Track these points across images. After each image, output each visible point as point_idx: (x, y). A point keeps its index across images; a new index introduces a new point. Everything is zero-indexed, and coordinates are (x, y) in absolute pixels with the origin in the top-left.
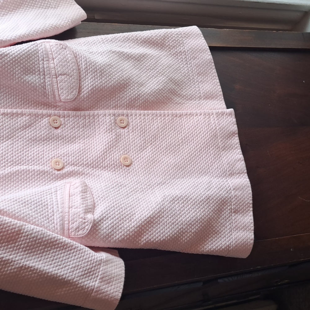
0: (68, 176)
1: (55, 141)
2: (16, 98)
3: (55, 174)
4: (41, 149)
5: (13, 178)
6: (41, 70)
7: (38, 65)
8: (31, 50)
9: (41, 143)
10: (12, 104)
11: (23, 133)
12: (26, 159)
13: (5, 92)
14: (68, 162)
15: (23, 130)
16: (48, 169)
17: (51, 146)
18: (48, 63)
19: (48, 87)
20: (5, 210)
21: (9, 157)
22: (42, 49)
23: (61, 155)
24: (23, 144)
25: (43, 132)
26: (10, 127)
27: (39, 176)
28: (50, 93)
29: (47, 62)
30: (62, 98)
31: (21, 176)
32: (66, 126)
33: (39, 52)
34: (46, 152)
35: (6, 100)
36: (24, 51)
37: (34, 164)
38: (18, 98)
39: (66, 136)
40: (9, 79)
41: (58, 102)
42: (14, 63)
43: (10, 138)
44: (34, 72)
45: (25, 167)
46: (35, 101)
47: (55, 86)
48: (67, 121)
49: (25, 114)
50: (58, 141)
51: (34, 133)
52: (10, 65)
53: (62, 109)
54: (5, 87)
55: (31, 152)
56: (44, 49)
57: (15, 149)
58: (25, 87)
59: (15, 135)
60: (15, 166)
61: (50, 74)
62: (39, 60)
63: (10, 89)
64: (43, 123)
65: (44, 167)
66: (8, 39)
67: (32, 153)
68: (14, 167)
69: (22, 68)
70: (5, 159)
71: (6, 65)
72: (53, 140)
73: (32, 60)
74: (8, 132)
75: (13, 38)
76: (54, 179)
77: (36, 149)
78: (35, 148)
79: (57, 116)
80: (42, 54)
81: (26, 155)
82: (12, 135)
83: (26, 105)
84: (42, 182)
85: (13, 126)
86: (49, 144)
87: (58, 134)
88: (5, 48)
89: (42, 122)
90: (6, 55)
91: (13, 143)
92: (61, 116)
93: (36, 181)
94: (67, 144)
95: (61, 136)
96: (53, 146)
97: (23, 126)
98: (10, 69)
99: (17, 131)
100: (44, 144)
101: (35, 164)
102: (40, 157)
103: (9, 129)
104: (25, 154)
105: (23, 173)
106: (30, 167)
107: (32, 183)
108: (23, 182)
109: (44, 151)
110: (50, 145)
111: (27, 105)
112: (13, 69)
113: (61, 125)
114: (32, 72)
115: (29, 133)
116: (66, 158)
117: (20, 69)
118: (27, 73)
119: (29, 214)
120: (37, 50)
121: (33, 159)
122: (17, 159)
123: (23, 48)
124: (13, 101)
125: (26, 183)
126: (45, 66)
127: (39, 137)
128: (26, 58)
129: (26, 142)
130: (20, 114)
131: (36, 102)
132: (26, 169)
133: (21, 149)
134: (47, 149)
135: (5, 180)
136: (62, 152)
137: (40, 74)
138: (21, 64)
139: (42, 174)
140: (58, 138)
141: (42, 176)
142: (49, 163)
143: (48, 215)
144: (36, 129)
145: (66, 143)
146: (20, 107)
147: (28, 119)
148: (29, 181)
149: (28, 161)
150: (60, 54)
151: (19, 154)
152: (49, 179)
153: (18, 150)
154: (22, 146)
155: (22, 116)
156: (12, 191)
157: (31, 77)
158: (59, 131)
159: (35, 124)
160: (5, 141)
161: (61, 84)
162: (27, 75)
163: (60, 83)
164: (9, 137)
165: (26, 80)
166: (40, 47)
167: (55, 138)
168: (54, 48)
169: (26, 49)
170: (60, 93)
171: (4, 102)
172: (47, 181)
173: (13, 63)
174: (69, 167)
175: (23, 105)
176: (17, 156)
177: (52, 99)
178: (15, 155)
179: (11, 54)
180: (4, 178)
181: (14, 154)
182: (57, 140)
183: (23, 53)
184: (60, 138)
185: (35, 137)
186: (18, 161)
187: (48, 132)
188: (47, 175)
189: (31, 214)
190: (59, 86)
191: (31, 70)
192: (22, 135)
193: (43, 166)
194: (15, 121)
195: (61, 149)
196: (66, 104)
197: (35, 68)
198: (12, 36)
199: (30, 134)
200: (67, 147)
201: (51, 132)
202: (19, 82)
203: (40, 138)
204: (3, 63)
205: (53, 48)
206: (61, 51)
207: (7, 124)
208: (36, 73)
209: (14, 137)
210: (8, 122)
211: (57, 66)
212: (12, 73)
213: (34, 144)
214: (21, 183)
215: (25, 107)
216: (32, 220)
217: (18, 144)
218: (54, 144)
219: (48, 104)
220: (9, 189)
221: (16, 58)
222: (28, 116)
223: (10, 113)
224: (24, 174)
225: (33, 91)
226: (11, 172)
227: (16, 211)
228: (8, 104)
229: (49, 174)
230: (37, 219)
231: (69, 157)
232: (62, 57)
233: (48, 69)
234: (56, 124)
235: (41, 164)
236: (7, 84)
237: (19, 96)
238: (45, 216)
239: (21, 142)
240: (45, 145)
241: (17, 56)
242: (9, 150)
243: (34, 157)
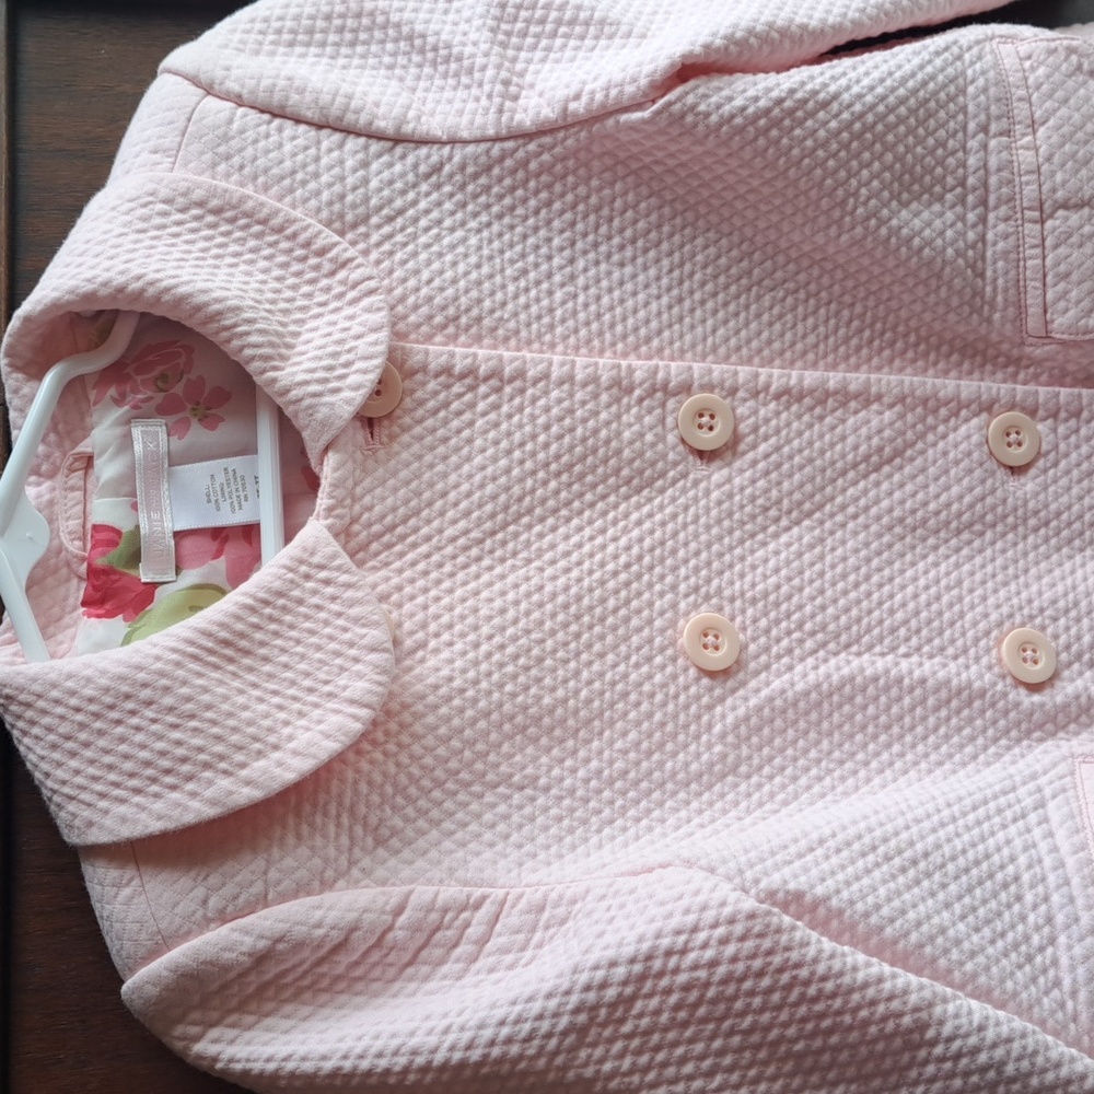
0: (1076, 720)
1: (1010, 536)
2: (837, 314)
3: (1017, 705)
4: (948, 574)
5: (831, 715)
6: (971, 181)
7: (960, 154)
8: (932, 77)
9: (947, 541)
10: (816, 346)
11: (865, 492)
12: (881, 622)
13: (791, 285)
14: (1075, 648)
15: (865, 476)
16: (988, 677)
17: (993, 560)
18: (1008, 148)
19: (996, 269)
20: (834, 902)
21: (808, 609)
22: (983, 73)
23: (1042, 610)
24: (867, 545)
25: (955, 490)
26: (811, 460)
27: (943, 713)
28: (1000, 298)
29: (1004, 139)
30: (1060, 322)
31: (864, 707)
32: (1063, 464)
33: (971, 89)
34: (971, 591)
35: (794, 325)
36: (903, 82)
37: (918, 649)
38: (846, 313)
39: (1058, 514)
40: (822, 220)
41: (1031, 340)
42: (855, 144)
43: (809, 514)
44: (938, 189)
45: (880, 664)
46: (923, 333)
47: (1030, 263)
48: (1067, 437)
49: (879, 398)
50: (1025, 538)
51: (914, 494)
52: (835, 155)
53: (1044, 378)
54: (796, 261)
55: (903, 587)
56: (992, 74)
57: (833, 567)
58: (891, 262)
59: (832, 499)
60: (836, 654)
61: (1011, 199)
62: (964, 128)
63: (816, 272)
64: (956, 446)
65: (967, 667)
66: (831, 20)
67: (910, 590)
68: (833, 662)
69: (890, 168)
70: (788, 616)
71: (821, 153)
72: (1000, 528)
73: (936, 130)
74: (802, 485)
75: (851, 14)
76: (1014, 733)
77: (926, 572)
78: (921, 565)
79: (1023, 409)
80: (982, 98)
81: (880, 603)
82: (818, 497)
83: (881, 350)
84: (962, 746)
85: (822, 452)
86: (981, 551)
87: (1026, 503)
88: (816, 69)
89: (951, 437)
90: (825, 105)
91: (822, 540)
92: (1041, 413)
93: (932, 739)
94: (1065, 550)
95: (1036, 513)
96: (999, 562)
97: (867, 458)
98: (836, 171)
99: (840, 482)
100: (958, 550)
101: (926, 649)
102: (947, 616)
103: (808, 469)
104: (876, 596)
105: (871, 690)
106: (904, 665)
107: (914, 746)
108: (875, 737)
109: (959, 583)
110: (989, 552)
111: (887, 353)
112: (849, 172)
113: (1039, 455)
114: (929, 190)
115: (891, 493)
116: (1068, 629)
117: (877, 176)
118: (905, 196)
119: (943, 931)
120: (961, 81)
121: (913, 623)
122: (843, 619)
123: (899, 67)
124: (822, 329)
125: (889, 746)
126: (993, 162)
127: (937, 513)
128: (912, 121)
129: (880, 535)
130: (856, 396)
131: (927, 339)
132: (887, 671)
133: (858, 568)
134: (972, 574)
135: (796, 722)
136: (1047, 595)
137: (962, 200)
138: (887, 148)
139: (960, 701)
140: (1025, 520)
141: (958, 712)
142: (988, 650)
143: (1027, 938)
144: (923, 470)
145: (1058, 549)
146: (853, 360)
147: (891, 424)
148: (901, 737)
149: (893, 630)
150: (1066, 101)
151: (853, 595)
152: (990, 732)
153: (844, 576)
154: (863, 553)
155: (867, 404)
156: (827, 781)
157: (926, 215)
158: (1028, 485)
159: (920, 445)
160: (788, 529)
161: (1062, 250)
162: (906, 205)
163: (1056, 247)
164: (807, 506)
165: (900, 228)
166: (972, 63)
167: (1010, 520)
168: (1041, 71)
169: (913, 75)
170: (1050, 295)
171: (782, 335)
172: (980, 741)
173: (850, 143)
174: (1081, 674)
175: (865, 351)
176: (842, 602)
177: (1008, 326)
178: (835, 601)
179: (846, 97)
180: (790, 714)
181: (829, 593)
182: (1021, 529)
183: (902, 91)
184: (1032, 522)
185: (920, 514)
186: (848, 628)
187: (978, 491)
188: (983, 712)
189: (951, 932)
190: (1049, 262)
191: (928, 179)
192: (862, 502)
193: (961, 660)
194: (833, 428)
195: (1039, 578)
196: (1074, 353)
197: (945, 169)
198: (848, 7)
199: (897, 495)
200: (1068, 566)
201: (993, 491)
202: (865, 237)
203: (943, 515)
204: (809, 143)
205: (1033, 69)
206: (1071, 83)
207: (796, 443)
208: (949, 196)
209: (828, 508)
210: (800, 434)
211: (1049, 159)
212: (840, 192)
213: (913, 547)
214: (865, 745)
215: (875, 361)
216: (961, 964)
217: (843, 542)
218: (1004, 551)
219: (981, 346)
220: (814, 772)
221: (870, 118)
222: (891, 406)
223: (811, 392)
224: (876, 698)
225: (925, 282)
226: (818, 686)
227: (885, 911)
228: (799, 346)
229: (993, 705)
230: (981, 959)
231: (1078, 620)
232: (1077, 117)
233: (1005, 174)
234: (1014, 450)
235: (950, 651)
236: (807, 248)
237: (852, 305)
238: (1016, 946)
239: (856, 533)
240: (965, 552)
241: (872, 107)
242: (807, 574)
243: (917, 613)
